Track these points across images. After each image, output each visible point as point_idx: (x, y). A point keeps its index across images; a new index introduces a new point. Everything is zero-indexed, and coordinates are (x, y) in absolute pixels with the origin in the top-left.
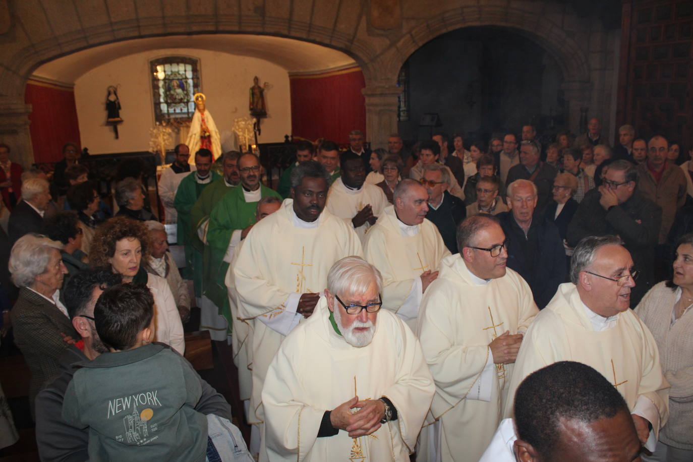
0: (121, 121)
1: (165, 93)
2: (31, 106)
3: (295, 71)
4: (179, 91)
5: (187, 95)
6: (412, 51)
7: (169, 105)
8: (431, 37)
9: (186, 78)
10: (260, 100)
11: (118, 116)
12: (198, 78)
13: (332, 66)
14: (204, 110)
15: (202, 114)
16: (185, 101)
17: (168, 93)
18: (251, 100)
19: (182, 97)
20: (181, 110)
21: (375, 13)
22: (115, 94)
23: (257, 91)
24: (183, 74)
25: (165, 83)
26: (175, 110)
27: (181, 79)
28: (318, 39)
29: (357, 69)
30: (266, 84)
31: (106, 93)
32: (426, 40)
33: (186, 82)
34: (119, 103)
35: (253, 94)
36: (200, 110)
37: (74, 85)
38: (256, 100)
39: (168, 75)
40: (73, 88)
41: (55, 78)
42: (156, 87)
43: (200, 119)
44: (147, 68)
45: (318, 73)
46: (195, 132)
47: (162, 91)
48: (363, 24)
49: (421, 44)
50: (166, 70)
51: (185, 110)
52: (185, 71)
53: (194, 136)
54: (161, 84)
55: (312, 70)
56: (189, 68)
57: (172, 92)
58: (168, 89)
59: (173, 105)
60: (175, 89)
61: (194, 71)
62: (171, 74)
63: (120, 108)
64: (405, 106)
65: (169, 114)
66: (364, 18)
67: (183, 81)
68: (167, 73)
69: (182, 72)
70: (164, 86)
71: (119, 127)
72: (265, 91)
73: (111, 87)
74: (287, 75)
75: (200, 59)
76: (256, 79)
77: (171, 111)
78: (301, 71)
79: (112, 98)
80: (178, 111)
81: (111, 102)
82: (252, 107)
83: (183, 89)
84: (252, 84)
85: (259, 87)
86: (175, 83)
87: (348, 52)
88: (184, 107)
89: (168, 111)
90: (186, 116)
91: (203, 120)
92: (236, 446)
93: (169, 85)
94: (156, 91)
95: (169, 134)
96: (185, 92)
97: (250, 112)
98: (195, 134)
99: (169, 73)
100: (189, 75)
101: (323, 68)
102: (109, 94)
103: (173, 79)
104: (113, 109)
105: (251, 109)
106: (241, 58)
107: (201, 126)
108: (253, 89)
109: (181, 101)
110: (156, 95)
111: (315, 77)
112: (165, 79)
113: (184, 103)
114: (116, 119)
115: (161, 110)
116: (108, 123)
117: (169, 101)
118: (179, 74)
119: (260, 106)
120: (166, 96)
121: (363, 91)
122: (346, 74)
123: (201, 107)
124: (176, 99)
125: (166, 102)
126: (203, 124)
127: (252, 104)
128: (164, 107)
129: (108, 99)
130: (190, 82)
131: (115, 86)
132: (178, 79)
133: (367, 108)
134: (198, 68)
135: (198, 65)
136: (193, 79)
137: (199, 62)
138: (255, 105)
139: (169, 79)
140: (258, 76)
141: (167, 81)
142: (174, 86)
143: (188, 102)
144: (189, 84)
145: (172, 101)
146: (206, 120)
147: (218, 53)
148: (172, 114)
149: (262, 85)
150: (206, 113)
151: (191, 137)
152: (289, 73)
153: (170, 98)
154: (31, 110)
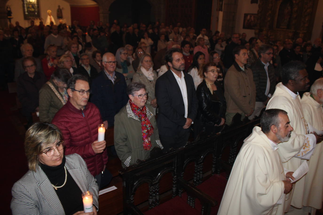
0: (12, 18)
11: (11, 16)
13: (88, 4)
19: (33, 11)
22: (10, 8)
29: (97, 6)
33: (35, 6)
35: (58, 11)
38: (59, 13)
42: (24, 7)
43: (50, 18)
45: (82, 6)
46: (48, 21)
47: (26, 8)
58: (28, 8)
63: (12, 13)
70: (27, 6)
72: (62, 10)
74: (69, 5)
76: (59, 6)
78: (76, 4)
83: (34, 8)
98: (48, 23)
101: (85, 4)
104: (9, 13)
108: (58, 9)
110: (24, 10)
112: (27, 4)
115: (26, 14)
116: (8, 19)
120: (27, 10)
122: (93, 7)
123: (50, 15)
129: (7, 10)
130: (36, 5)
131: (10, 5)
132: (32, 5)
150: (52, 17)
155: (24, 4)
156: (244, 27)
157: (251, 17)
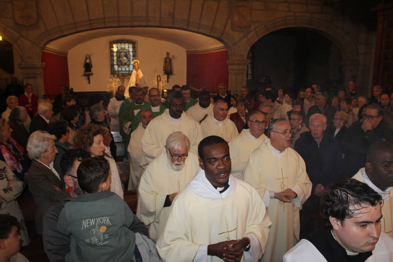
0: (92, 74)
2: (44, 64)
3: (190, 50)
4: (125, 58)
5: (129, 61)
6: (256, 40)
7: (119, 66)
8: (267, 33)
9: (129, 52)
10: (170, 66)
11: (90, 71)
12: (135, 52)
13: (210, 47)
14: (138, 69)
15: (137, 72)
16: (128, 64)
17: (118, 59)
18: (165, 65)
19: (126, 62)
20: (125, 69)
21: (236, 18)
22: (90, 59)
23: (168, 60)
24: (127, 49)
25: (117, 54)
26: (122, 69)
27: (126, 52)
28: (203, 32)
29: (224, 50)
30: (173, 57)
31: (84, 58)
32: (264, 35)
33: (129, 54)
34: (91, 64)
35: (166, 62)
36: (136, 69)
37: (68, 53)
38: (167, 65)
39: (119, 49)
40: (67, 55)
41: (57, 49)
42: (112, 56)
43: (136, 74)
44: (108, 45)
45: (202, 51)
46: (133, 81)
47: (115, 58)
48: (229, 25)
49: (261, 36)
50: (118, 46)
51: (127, 69)
52: (129, 47)
53: (132, 84)
54: (115, 54)
55: (199, 49)
56: (131, 46)
57: (121, 59)
58: (119, 57)
60: (122, 57)
61: (134, 47)
62: (121, 49)
63: (92, 67)
64: (251, 72)
65: (118, 71)
66: (230, 21)
67: (127, 53)
68: (118, 48)
69: (127, 48)
70: (117, 56)
71: (91, 77)
72: (173, 60)
73: (87, 55)
74: (185, 52)
75: (137, 41)
76: (168, 53)
77: (120, 69)
78: (193, 49)
79: (88, 61)
80: (124, 69)
81: (87, 63)
82: (165, 69)
83: (127, 58)
84: (165, 56)
85: (169, 58)
86: (123, 54)
87: (220, 40)
88: (127, 68)
89: (118, 69)
90: (128, 72)
91: (137, 75)
92: (150, 251)
93: (119, 55)
94: (112, 58)
95: (118, 82)
96: (128, 59)
97: (163, 72)
98: (133, 83)
99: (120, 48)
100: (131, 50)
101: (205, 48)
102: (86, 59)
103: (122, 52)
104: (88, 67)
105: (164, 70)
106: (160, 41)
107: (136, 78)
108: (166, 59)
109: (125, 64)
110: (112, 60)
111: (201, 53)
112: (117, 52)
113: (127, 65)
114: (90, 73)
115: (114, 69)
116: (85, 75)
117: (119, 64)
118: (125, 49)
119: (169, 69)
120: (117, 61)
121: (228, 61)
122: (218, 52)
123: (137, 68)
124: (122, 63)
125: (117, 65)
126: (137, 77)
127: (165, 67)
128: (116, 67)
129: (85, 62)
130: (131, 53)
131: (90, 54)
132: (125, 52)
133: (229, 71)
134: (136, 46)
135: (136, 44)
136: (133, 52)
137: (136, 43)
138: (167, 67)
139: (119, 52)
140: (169, 52)
141: (118, 53)
142: (122, 56)
143: (129, 64)
144: (130, 55)
145: (121, 64)
146: (139, 75)
147: (147, 38)
148: (120, 71)
149: (171, 57)
150: (139, 71)
151: (130, 84)
152: (186, 51)
153: (120, 62)
154: (44, 66)
155: (112, 52)
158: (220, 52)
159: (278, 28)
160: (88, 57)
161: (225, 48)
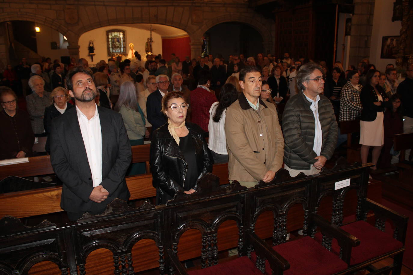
0: (94, 55)
1: (112, 44)
3: (164, 36)
4: (117, 43)
5: (121, 45)
6: (207, 30)
8: (214, 25)
9: (120, 38)
10: (150, 47)
11: (93, 52)
12: (125, 38)
13: (179, 35)
14: (133, 49)
16: (120, 47)
17: (113, 44)
18: (146, 47)
19: (118, 45)
20: (118, 51)
21: (194, 17)
22: (93, 44)
23: (148, 44)
25: (112, 40)
26: (115, 51)
28: (175, 26)
32: (212, 26)
34: (94, 48)
36: (131, 50)
42: (108, 41)
44: (105, 34)
45: (173, 37)
46: (130, 57)
47: (110, 43)
48: (190, 21)
49: (210, 28)
50: (112, 34)
52: (120, 35)
54: (110, 40)
55: (171, 36)
56: (121, 34)
57: (114, 43)
59: (115, 48)
61: (124, 35)
62: (114, 36)
63: (94, 49)
64: (209, 51)
65: (113, 52)
66: (190, 19)
67: (119, 39)
68: (112, 36)
69: (119, 35)
70: (111, 41)
71: (94, 57)
72: (152, 44)
73: (90, 41)
75: (126, 31)
78: (167, 36)
79: (91, 45)
81: (91, 47)
82: (146, 50)
84: (146, 41)
86: (116, 40)
87: (185, 30)
89: (113, 51)
94: (108, 43)
96: (120, 44)
97: (145, 52)
100: (122, 36)
101: (175, 35)
102: (90, 43)
103: (115, 38)
104: (91, 49)
109: (118, 47)
110: (108, 45)
112: (112, 38)
113: (119, 48)
114: (93, 54)
115: (110, 51)
116: (89, 55)
117: (113, 47)
118: (117, 36)
120: (112, 45)
121: (190, 43)
123: (132, 48)
124: (116, 46)
125: (112, 48)
128: (111, 50)
129: (89, 46)
130: (122, 39)
131: (93, 41)
132: (117, 38)
133: (191, 49)
134: (125, 34)
136: (123, 38)
138: (148, 49)
140: (149, 38)
142: (115, 41)
143: (121, 47)
145: (114, 47)
147: (133, 28)
150: (134, 51)
152: (162, 38)
155: (108, 38)
156: (382, 57)
157: (392, 40)
158: (185, 38)
159: (220, 22)
160: (91, 42)
161: (187, 35)
